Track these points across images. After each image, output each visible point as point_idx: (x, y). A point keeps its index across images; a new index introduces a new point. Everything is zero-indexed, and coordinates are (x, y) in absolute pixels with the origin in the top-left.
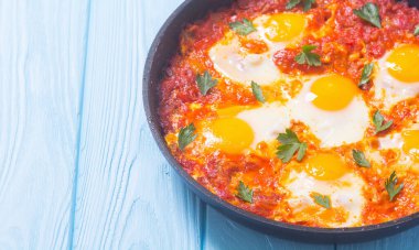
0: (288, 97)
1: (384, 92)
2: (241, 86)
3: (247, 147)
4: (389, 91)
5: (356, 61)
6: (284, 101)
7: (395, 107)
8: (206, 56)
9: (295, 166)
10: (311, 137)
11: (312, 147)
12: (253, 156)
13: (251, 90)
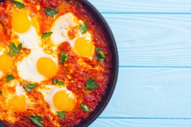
0: (44, 48)
1: (49, 89)
2: (50, 28)
3: (15, 30)
4: (49, 91)
5: (67, 77)
6: (42, 46)
7: (41, 94)
8: (67, 12)
9: (7, 50)
10: (22, 58)
11: (17, 58)
12: (11, 32)
13: (48, 32)
